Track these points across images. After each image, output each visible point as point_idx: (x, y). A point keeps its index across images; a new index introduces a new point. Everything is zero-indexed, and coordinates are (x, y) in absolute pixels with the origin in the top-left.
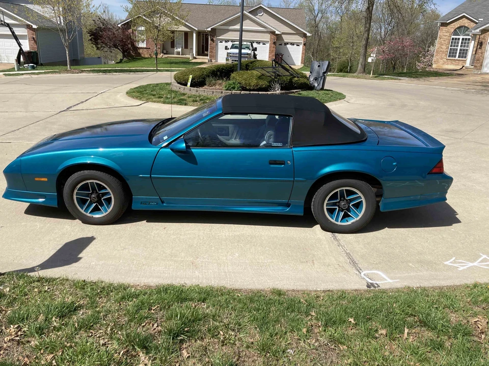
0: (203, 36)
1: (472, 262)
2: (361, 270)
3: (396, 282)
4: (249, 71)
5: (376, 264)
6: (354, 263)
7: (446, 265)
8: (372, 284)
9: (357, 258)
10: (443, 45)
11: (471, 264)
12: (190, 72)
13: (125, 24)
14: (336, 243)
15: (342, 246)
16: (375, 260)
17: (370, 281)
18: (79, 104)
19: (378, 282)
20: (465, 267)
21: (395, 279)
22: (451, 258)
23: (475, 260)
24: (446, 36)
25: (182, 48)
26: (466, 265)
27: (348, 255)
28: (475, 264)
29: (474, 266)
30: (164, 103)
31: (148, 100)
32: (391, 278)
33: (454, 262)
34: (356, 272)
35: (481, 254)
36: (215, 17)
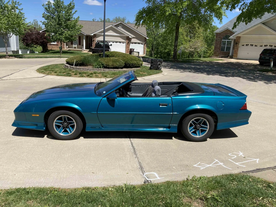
0: (89, 39)
1: (209, 164)
2: (144, 172)
3: (162, 179)
4: (108, 58)
5: (155, 168)
6: (141, 168)
7: (194, 167)
8: (148, 181)
9: (144, 165)
10: (217, 44)
11: (209, 166)
12: (75, 58)
13: (43, 31)
14: (135, 156)
15: (137, 158)
16: (154, 165)
17: (147, 179)
18: (6, 76)
19: (151, 180)
20: (204, 168)
21: (162, 177)
22: (198, 163)
23: (211, 163)
24: (219, 40)
25: (77, 45)
26: (205, 167)
27: (140, 163)
28: (210, 165)
29: (210, 166)
30: (58, 75)
31: (48, 74)
32: (160, 177)
33: (200, 165)
34: (141, 174)
35: (215, 159)
36: (96, 28)
